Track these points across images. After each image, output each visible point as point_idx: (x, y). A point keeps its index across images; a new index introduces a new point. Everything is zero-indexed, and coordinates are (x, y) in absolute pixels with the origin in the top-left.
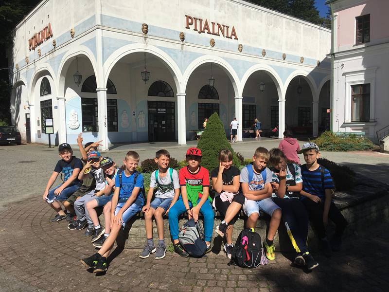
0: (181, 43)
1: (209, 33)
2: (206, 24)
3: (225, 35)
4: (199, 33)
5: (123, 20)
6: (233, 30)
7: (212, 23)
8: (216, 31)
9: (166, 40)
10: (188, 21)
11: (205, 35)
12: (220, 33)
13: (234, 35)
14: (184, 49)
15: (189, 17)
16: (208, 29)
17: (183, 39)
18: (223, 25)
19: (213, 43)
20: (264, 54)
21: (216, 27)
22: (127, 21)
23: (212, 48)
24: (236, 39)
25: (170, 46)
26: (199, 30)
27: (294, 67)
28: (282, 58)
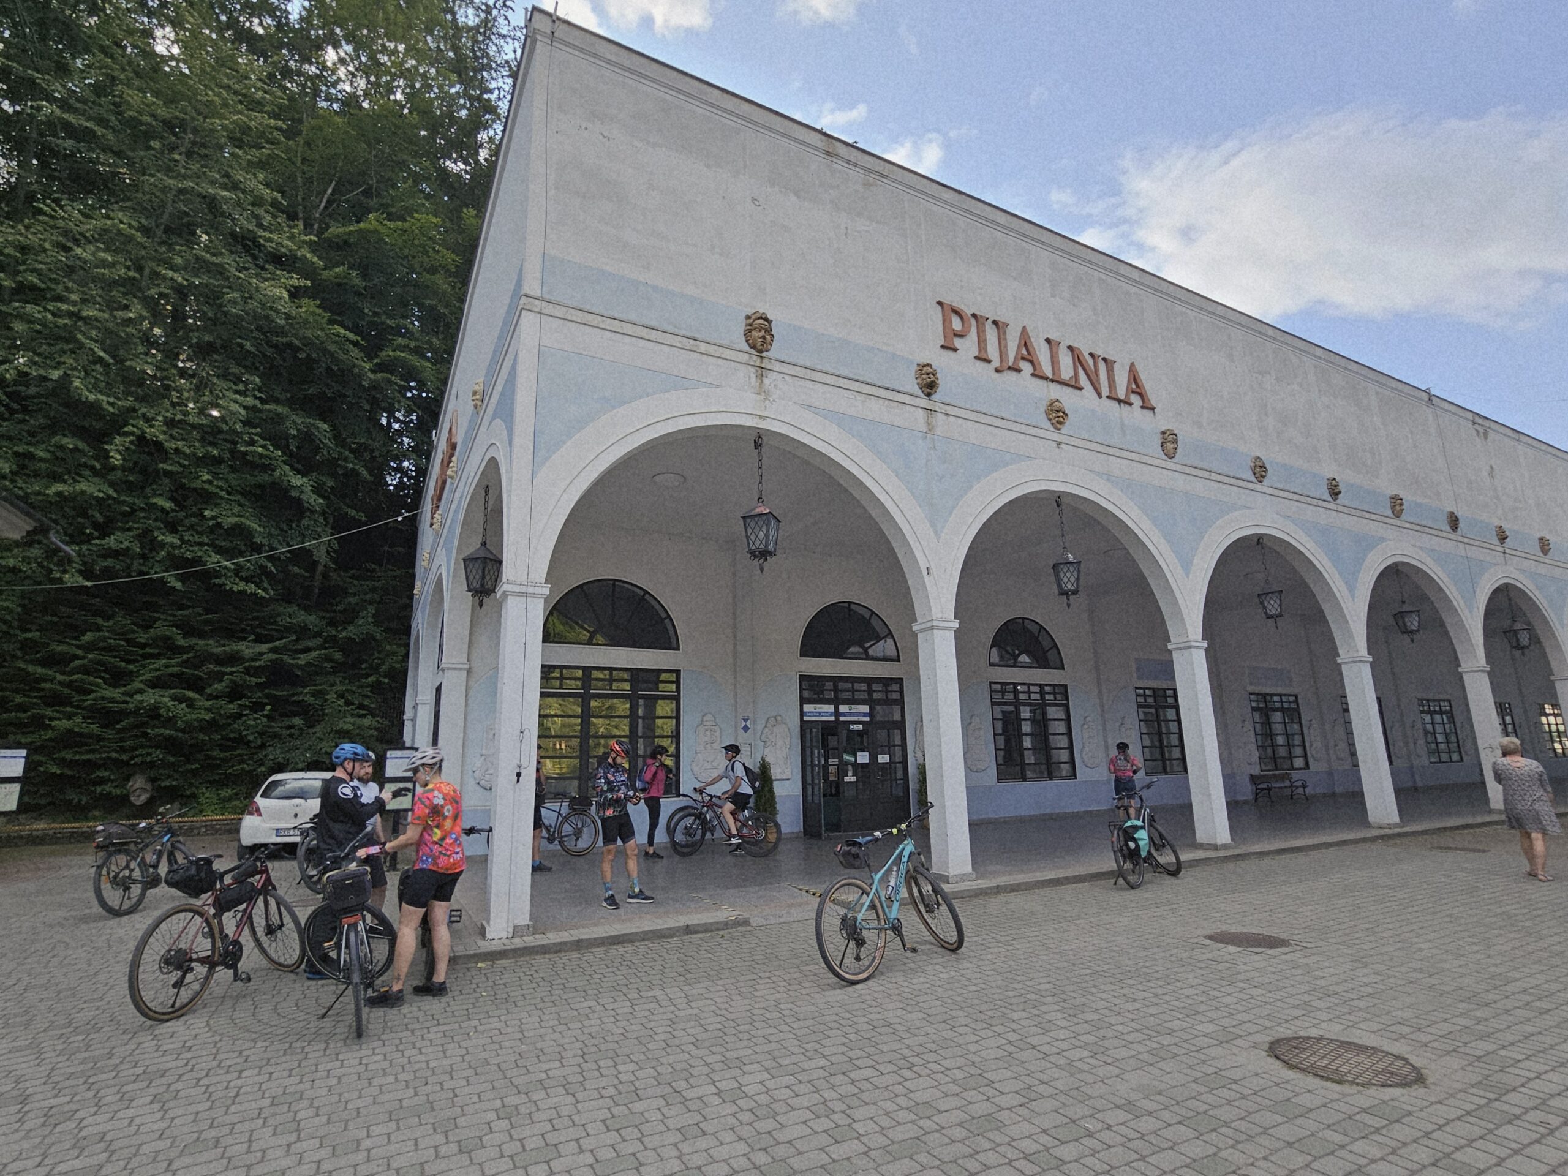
0: (924, 402)
1: (1038, 375)
2: (1025, 343)
3: (1105, 392)
4: (1000, 371)
6: (1134, 377)
7: (1048, 341)
8: (1066, 372)
9: (856, 387)
10: (946, 322)
11: (1023, 380)
12: (1083, 380)
13: (1140, 394)
14: (939, 431)
15: (951, 311)
16: (1032, 361)
17: (929, 387)
18: (1091, 355)
19: (1057, 415)
20: (1260, 473)
21: (1066, 361)
23: (1056, 437)
24: (1147, 407)
25: (875, 409)
26: (996, 363)
27: (1373, 528)
28: (1327, 497)
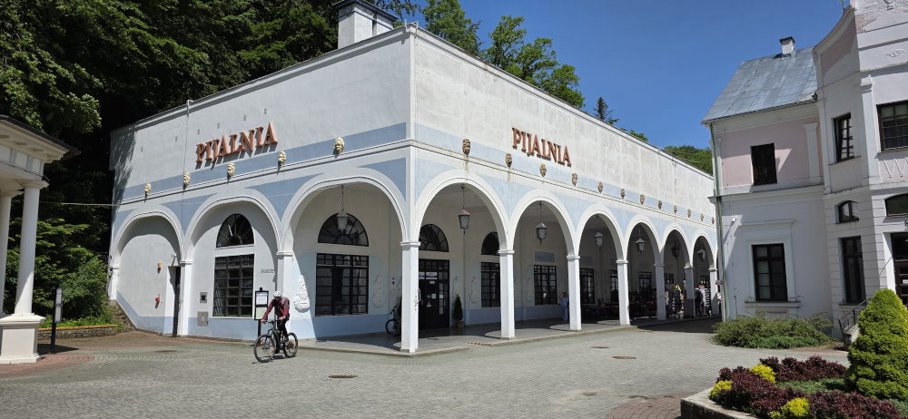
0: (507, 169)
1: (539, 156)
2: (536, 142)
3: (557, 160)
4: (528, 155)
5: (441, 133)
6: (566, 153)
7: (542, 140)
8: (547, 153)
9: (490, 165)
10: (515, 137)
11: (535, 158)
12: (552, 156)
13: (568, 160)
14: (511, 180)
15: (516, 132)
16: (537, 150)
17: (509, 164)
19: (543, 171)
20: (600, 188)
21: (547, 147)
22: (445, 134)
23: (542, 179)
24: (569, 165)
25: (495, 174)
26: (527, 151)
27: (634, 209)
28: (620, 196)
